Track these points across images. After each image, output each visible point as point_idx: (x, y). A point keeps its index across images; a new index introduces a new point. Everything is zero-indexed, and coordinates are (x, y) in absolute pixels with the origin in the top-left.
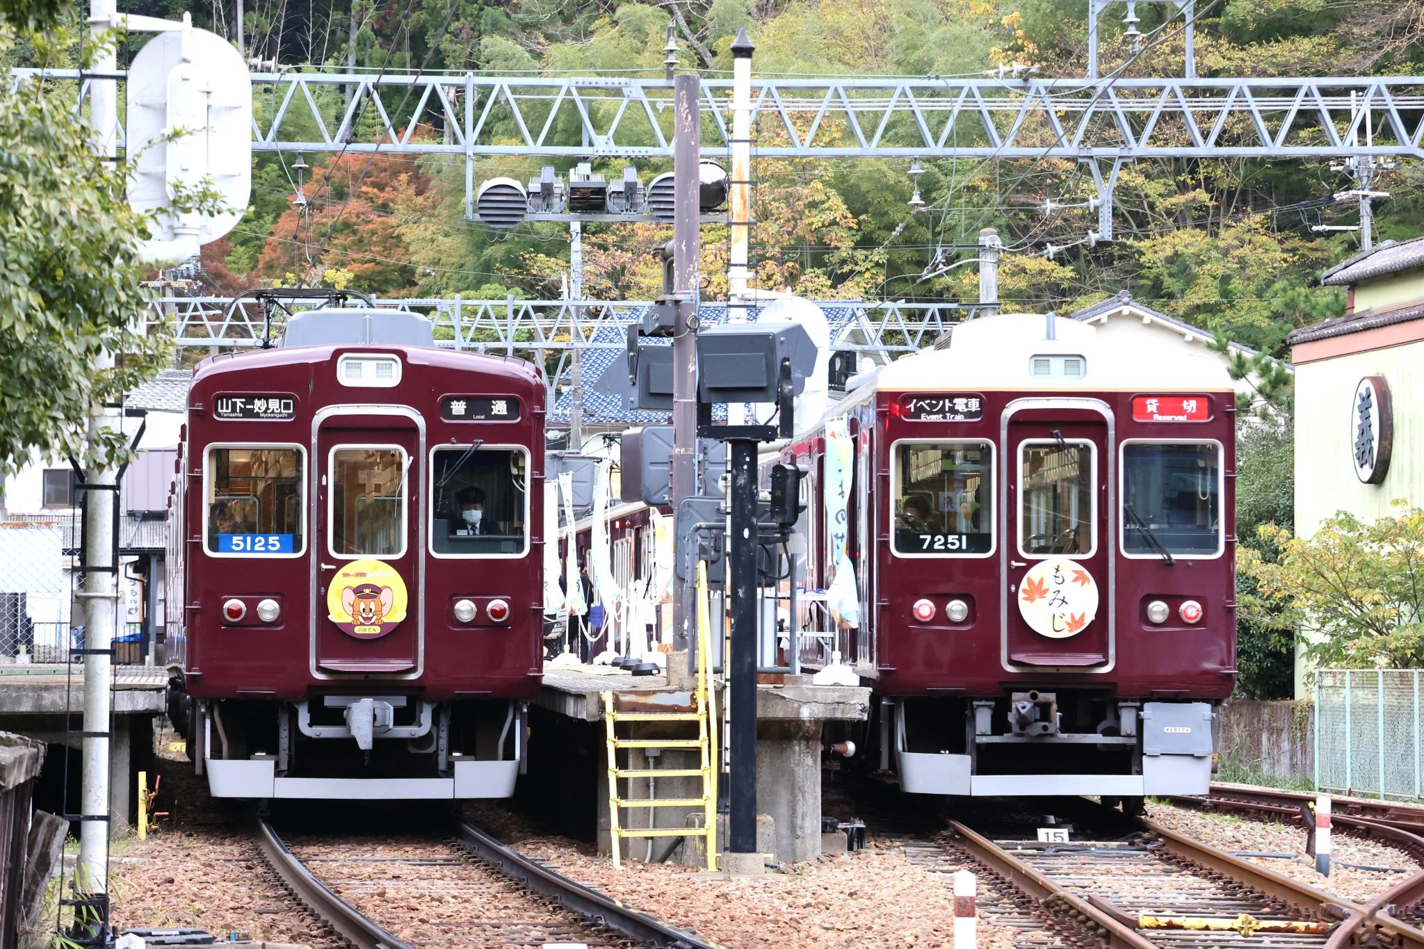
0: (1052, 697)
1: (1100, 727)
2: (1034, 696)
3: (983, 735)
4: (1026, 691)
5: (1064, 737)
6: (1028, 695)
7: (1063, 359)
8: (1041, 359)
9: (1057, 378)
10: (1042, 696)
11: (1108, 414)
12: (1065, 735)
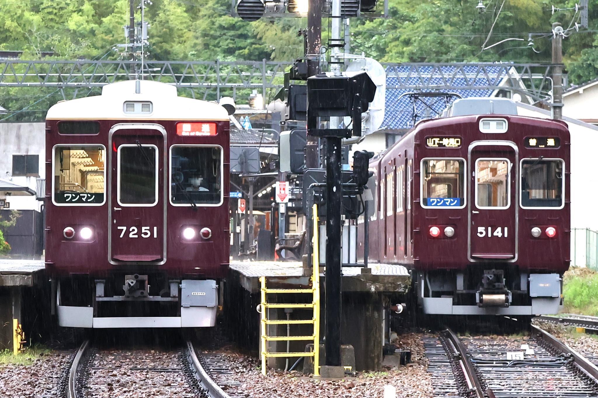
0: (145, 277)
1: (162, 292)
2: (136, 277)
3: (100, 297)
4: (132, 274)
5: (151, 298)
6: (133, 276)
7: (141, 104)
8: (129, 104)
9: (138, 113)
10: (141, 277)
11: (164, 132)
12: (151, 297)
